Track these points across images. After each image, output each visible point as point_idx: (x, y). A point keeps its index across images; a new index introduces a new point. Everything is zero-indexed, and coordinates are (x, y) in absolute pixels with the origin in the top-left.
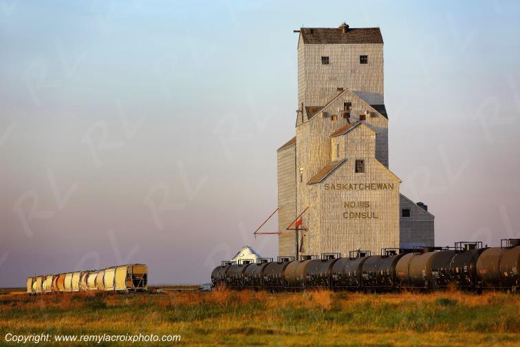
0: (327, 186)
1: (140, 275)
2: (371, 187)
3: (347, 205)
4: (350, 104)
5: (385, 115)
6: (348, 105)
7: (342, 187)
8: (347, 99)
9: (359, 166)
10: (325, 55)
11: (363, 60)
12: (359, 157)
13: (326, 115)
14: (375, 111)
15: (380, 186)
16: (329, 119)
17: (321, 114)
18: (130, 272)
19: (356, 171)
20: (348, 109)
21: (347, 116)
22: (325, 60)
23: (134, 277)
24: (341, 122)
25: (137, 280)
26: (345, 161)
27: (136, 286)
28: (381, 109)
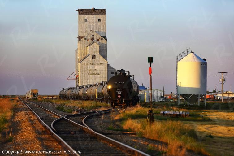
0: (82, 64)
1: (35, 93)
2: (98, 64)
3: (89, 70)
4: (94, 36)
5: (106, 40)
6: (93, 36)
7: (87, 64)
8: (93, 34)
9: (94, 57)
10: (86, 18)
11: (99, 20)
12: (94, 54)
13: (85, 39)
14: (102, 38)
15: (101, 64)
16: (87, 40)
17: (83, 39)
18: (32, 92)
19: (93, 59)
20: (93, 37)
21: (93, 39)
22: (86, 20)
23: (33, 94)
24: (91, 41)
25: (35, 94)
26: (89, 55)
27: (34, 97)
28: (105, 37)
